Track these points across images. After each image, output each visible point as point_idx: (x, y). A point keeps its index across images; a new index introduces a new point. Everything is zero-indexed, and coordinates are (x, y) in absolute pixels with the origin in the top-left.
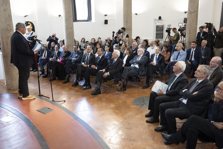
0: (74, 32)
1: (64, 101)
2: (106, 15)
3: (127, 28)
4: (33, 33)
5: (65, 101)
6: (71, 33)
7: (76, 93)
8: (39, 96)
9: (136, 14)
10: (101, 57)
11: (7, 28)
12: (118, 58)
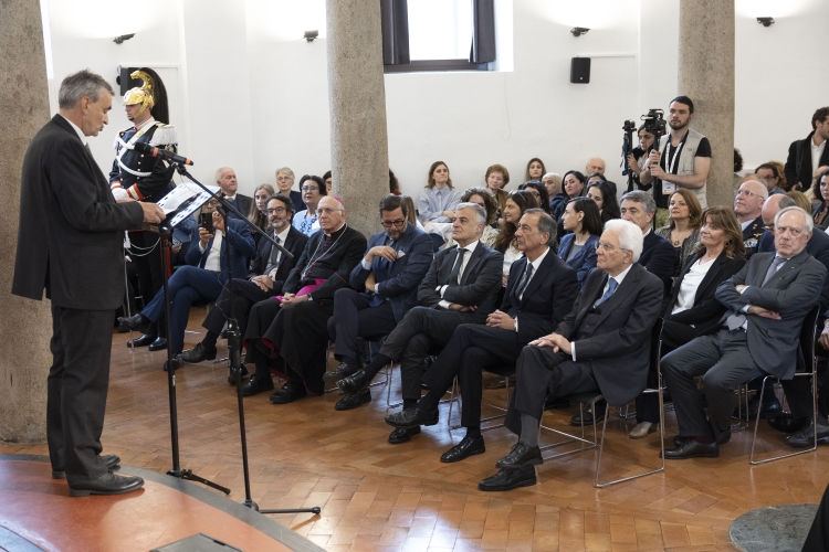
0: (385, 124)
1: (313, 511)
2: (578, 32)
3: (700, 103)
4: (155, 127)
5: (317, 511)
6: (369, 131)
7: (386, 471)
8: (169, 473)
9: (766, 22)
10: (536, 264)
11: (16, 95)
12: (635, 265)
